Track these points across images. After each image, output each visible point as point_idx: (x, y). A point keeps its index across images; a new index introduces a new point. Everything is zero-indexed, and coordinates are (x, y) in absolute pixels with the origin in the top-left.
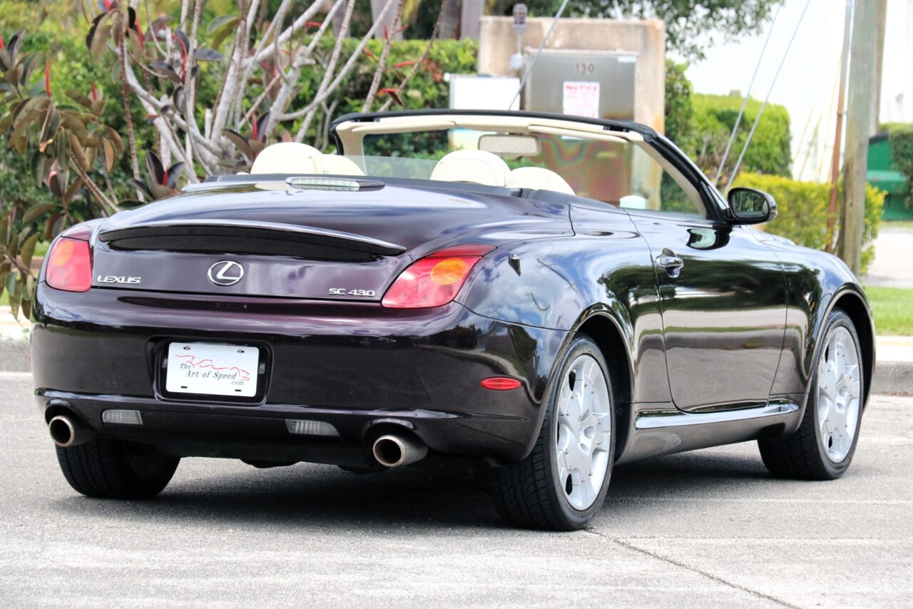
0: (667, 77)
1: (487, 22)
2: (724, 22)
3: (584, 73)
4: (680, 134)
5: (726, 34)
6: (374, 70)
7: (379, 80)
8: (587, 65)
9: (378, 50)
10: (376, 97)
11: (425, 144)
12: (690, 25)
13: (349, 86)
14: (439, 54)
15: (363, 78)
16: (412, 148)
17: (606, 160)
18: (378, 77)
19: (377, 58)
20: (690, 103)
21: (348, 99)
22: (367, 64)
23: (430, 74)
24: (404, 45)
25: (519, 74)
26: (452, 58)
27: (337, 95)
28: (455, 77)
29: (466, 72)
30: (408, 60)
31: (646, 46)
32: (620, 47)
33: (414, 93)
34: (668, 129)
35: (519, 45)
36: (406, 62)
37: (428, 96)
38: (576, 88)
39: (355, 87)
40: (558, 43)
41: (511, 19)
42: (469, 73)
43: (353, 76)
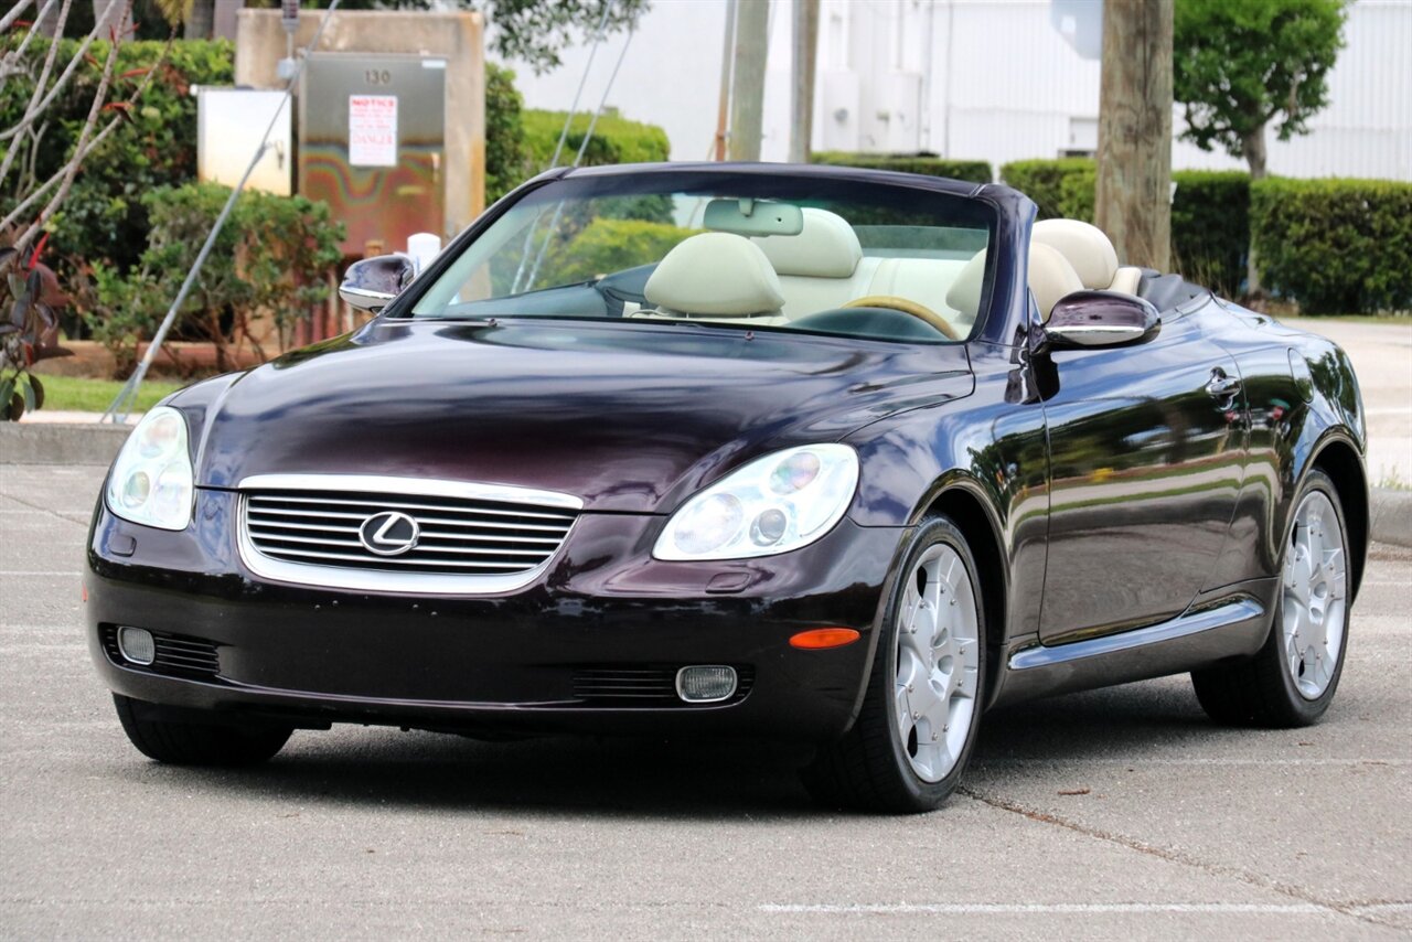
0: (488, 87)
1: (247, 16)
2: (583, 12)
3: (376, 84)
4: (507, 163)
5: (586, 29)
6: (97, 81)
7: (104, 92)
8: (380, 72)
9: (102, 54)
10: (100, 117)
11: (168, 176)
12: (537, 18)
13: (64, 102)
14: (184, 59)
15: (81, 91)
16: (151, 180)
17: (411, 197)
18: (102, 89)
19: (101, 65)
20: (520, 123)
21: (62, 120)
22: (88, 73)
23: (172, 87)
24: (136, 47)
25: (287, 84)
26: (201, 64)
27: (48, 116)
28: (204, 90)
29: (219, 82)
30: (143, 68)
31: (459, 47)
32: (425, 49)
33: (151, 112)
34: (491, 156)
35: (290, 46)
36: (140, 70)
37: (169, 116)
38: (366, 103)
39: (71, 103)
40: (341, 44)
41: (279, 12)
42: (223, 84)
43: (70, 88)
